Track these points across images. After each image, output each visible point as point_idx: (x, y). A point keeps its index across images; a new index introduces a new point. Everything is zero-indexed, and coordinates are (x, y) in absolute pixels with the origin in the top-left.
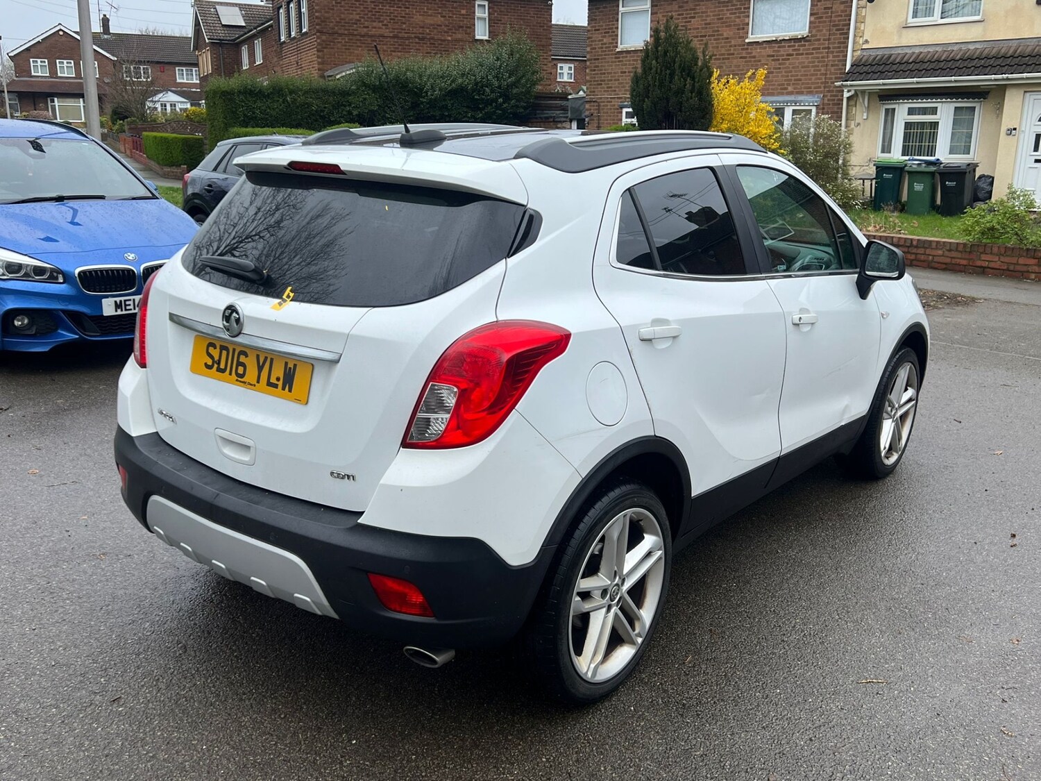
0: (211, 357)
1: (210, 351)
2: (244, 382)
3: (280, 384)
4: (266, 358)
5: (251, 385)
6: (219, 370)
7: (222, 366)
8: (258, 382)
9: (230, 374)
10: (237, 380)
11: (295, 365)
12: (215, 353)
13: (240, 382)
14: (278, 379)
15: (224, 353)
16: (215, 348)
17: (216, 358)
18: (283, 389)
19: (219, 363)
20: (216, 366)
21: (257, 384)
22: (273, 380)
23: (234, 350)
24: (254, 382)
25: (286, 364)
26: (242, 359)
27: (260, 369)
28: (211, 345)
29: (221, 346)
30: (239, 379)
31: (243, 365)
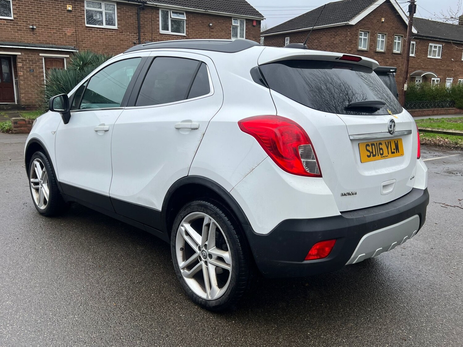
0: (368, 151)
1: (367, 149)
2: (384, 157)
3: (395, 151)
4: (388, 142)
5: (386, 156)
6: (374, 156)
7: (374, 153)
8: (388, 154)
9: (378, 156)
10: (381, 157)
11: (397, 141)
12: (369, 148)
13: (383, 157)
14: (394, 150)
15: (373, 146)
16: (369, 146)
17: (371, 151)
18: (397, 153)
19: (372, 153)
20: (372, 154)
21: (388, 155)
22: (393, 151)
23: (377, 144)
24: (387, 155)
25: (395, 141)
26: (381, 146)
27: (388, 148)
28: (368, 145)
29: (371, 144)
30: (382, 156)
31: (382, 149)
